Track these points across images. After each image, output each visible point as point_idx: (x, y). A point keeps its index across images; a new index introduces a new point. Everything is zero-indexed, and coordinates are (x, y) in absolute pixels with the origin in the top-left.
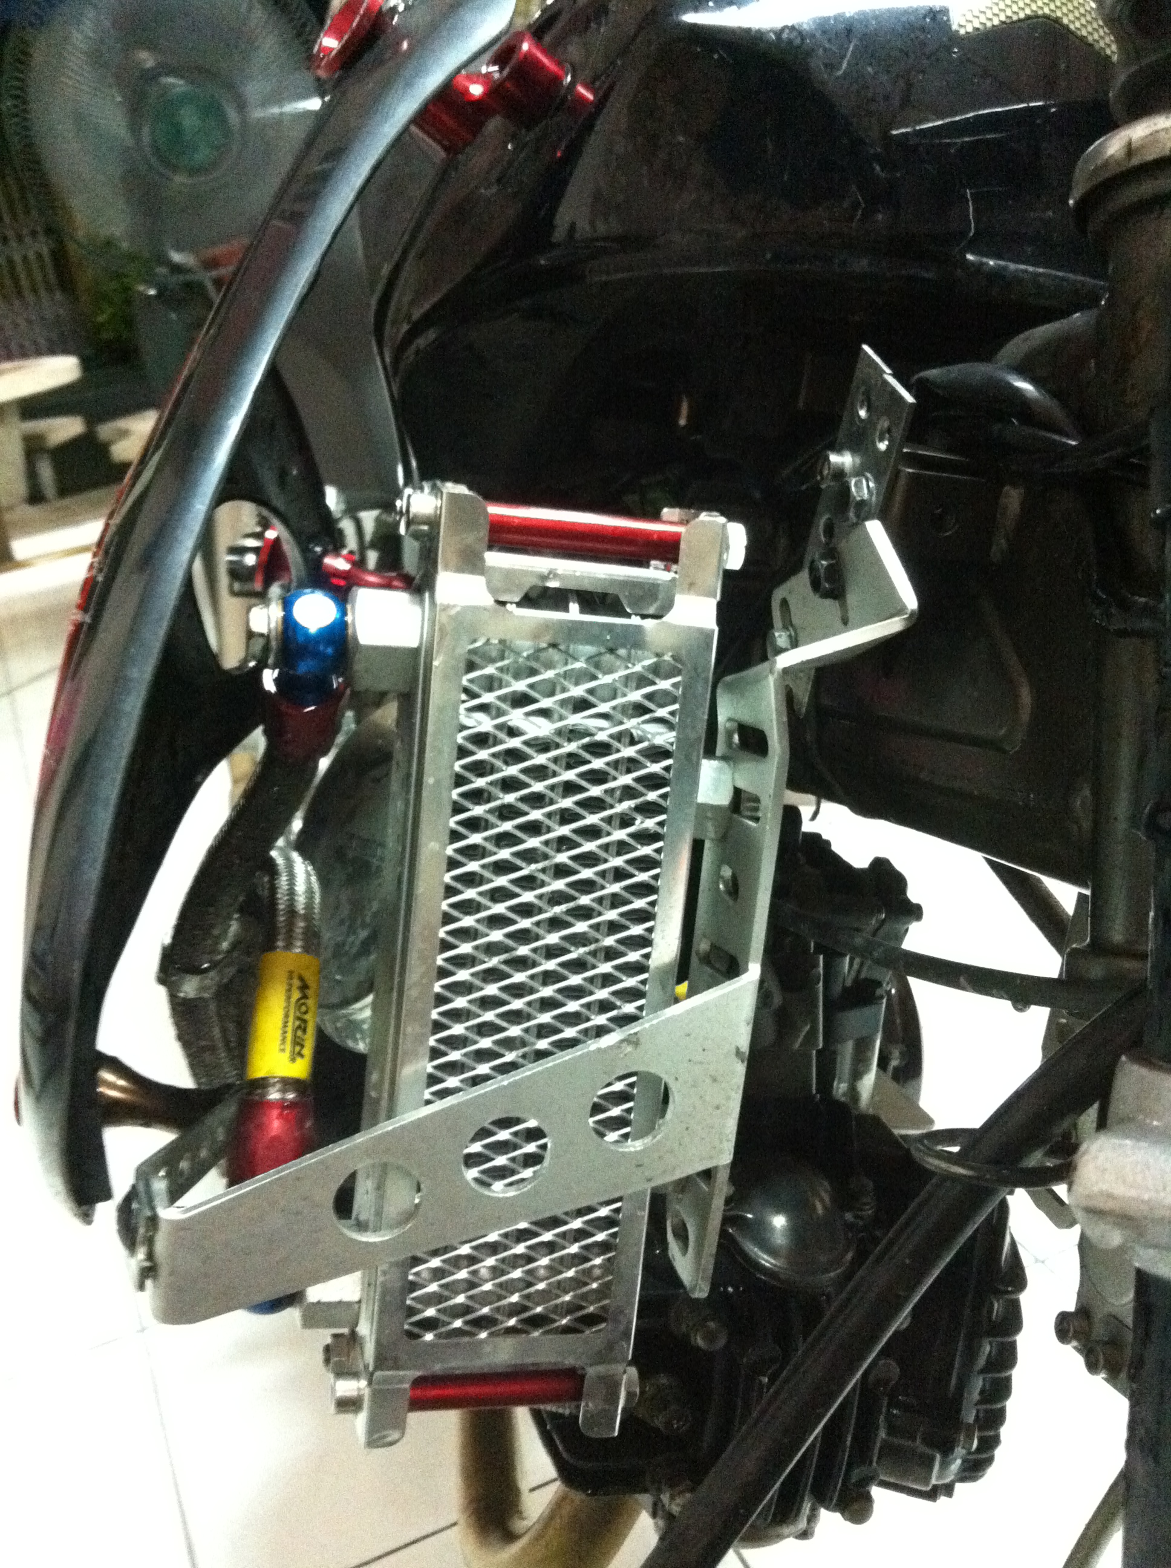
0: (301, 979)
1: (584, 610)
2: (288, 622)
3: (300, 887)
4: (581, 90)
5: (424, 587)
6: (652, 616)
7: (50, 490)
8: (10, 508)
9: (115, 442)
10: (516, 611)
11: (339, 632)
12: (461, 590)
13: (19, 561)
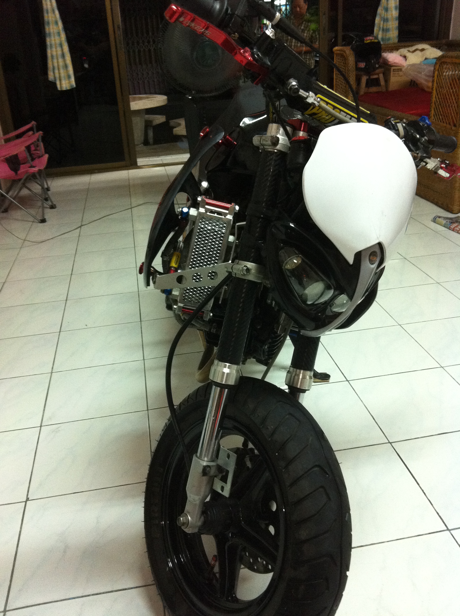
0: (178, 256)
1: (217, 215)
2: (182, 211)
3: (181, 245)
4: (235, 142)
5: (198, 209)
6: (225, 217)
7: (151, 141)
8: (138, 145)
9: (175, 127)
10: (208, 213)
11: (188, 213)
12: (202, 210)
13: (139, 166)
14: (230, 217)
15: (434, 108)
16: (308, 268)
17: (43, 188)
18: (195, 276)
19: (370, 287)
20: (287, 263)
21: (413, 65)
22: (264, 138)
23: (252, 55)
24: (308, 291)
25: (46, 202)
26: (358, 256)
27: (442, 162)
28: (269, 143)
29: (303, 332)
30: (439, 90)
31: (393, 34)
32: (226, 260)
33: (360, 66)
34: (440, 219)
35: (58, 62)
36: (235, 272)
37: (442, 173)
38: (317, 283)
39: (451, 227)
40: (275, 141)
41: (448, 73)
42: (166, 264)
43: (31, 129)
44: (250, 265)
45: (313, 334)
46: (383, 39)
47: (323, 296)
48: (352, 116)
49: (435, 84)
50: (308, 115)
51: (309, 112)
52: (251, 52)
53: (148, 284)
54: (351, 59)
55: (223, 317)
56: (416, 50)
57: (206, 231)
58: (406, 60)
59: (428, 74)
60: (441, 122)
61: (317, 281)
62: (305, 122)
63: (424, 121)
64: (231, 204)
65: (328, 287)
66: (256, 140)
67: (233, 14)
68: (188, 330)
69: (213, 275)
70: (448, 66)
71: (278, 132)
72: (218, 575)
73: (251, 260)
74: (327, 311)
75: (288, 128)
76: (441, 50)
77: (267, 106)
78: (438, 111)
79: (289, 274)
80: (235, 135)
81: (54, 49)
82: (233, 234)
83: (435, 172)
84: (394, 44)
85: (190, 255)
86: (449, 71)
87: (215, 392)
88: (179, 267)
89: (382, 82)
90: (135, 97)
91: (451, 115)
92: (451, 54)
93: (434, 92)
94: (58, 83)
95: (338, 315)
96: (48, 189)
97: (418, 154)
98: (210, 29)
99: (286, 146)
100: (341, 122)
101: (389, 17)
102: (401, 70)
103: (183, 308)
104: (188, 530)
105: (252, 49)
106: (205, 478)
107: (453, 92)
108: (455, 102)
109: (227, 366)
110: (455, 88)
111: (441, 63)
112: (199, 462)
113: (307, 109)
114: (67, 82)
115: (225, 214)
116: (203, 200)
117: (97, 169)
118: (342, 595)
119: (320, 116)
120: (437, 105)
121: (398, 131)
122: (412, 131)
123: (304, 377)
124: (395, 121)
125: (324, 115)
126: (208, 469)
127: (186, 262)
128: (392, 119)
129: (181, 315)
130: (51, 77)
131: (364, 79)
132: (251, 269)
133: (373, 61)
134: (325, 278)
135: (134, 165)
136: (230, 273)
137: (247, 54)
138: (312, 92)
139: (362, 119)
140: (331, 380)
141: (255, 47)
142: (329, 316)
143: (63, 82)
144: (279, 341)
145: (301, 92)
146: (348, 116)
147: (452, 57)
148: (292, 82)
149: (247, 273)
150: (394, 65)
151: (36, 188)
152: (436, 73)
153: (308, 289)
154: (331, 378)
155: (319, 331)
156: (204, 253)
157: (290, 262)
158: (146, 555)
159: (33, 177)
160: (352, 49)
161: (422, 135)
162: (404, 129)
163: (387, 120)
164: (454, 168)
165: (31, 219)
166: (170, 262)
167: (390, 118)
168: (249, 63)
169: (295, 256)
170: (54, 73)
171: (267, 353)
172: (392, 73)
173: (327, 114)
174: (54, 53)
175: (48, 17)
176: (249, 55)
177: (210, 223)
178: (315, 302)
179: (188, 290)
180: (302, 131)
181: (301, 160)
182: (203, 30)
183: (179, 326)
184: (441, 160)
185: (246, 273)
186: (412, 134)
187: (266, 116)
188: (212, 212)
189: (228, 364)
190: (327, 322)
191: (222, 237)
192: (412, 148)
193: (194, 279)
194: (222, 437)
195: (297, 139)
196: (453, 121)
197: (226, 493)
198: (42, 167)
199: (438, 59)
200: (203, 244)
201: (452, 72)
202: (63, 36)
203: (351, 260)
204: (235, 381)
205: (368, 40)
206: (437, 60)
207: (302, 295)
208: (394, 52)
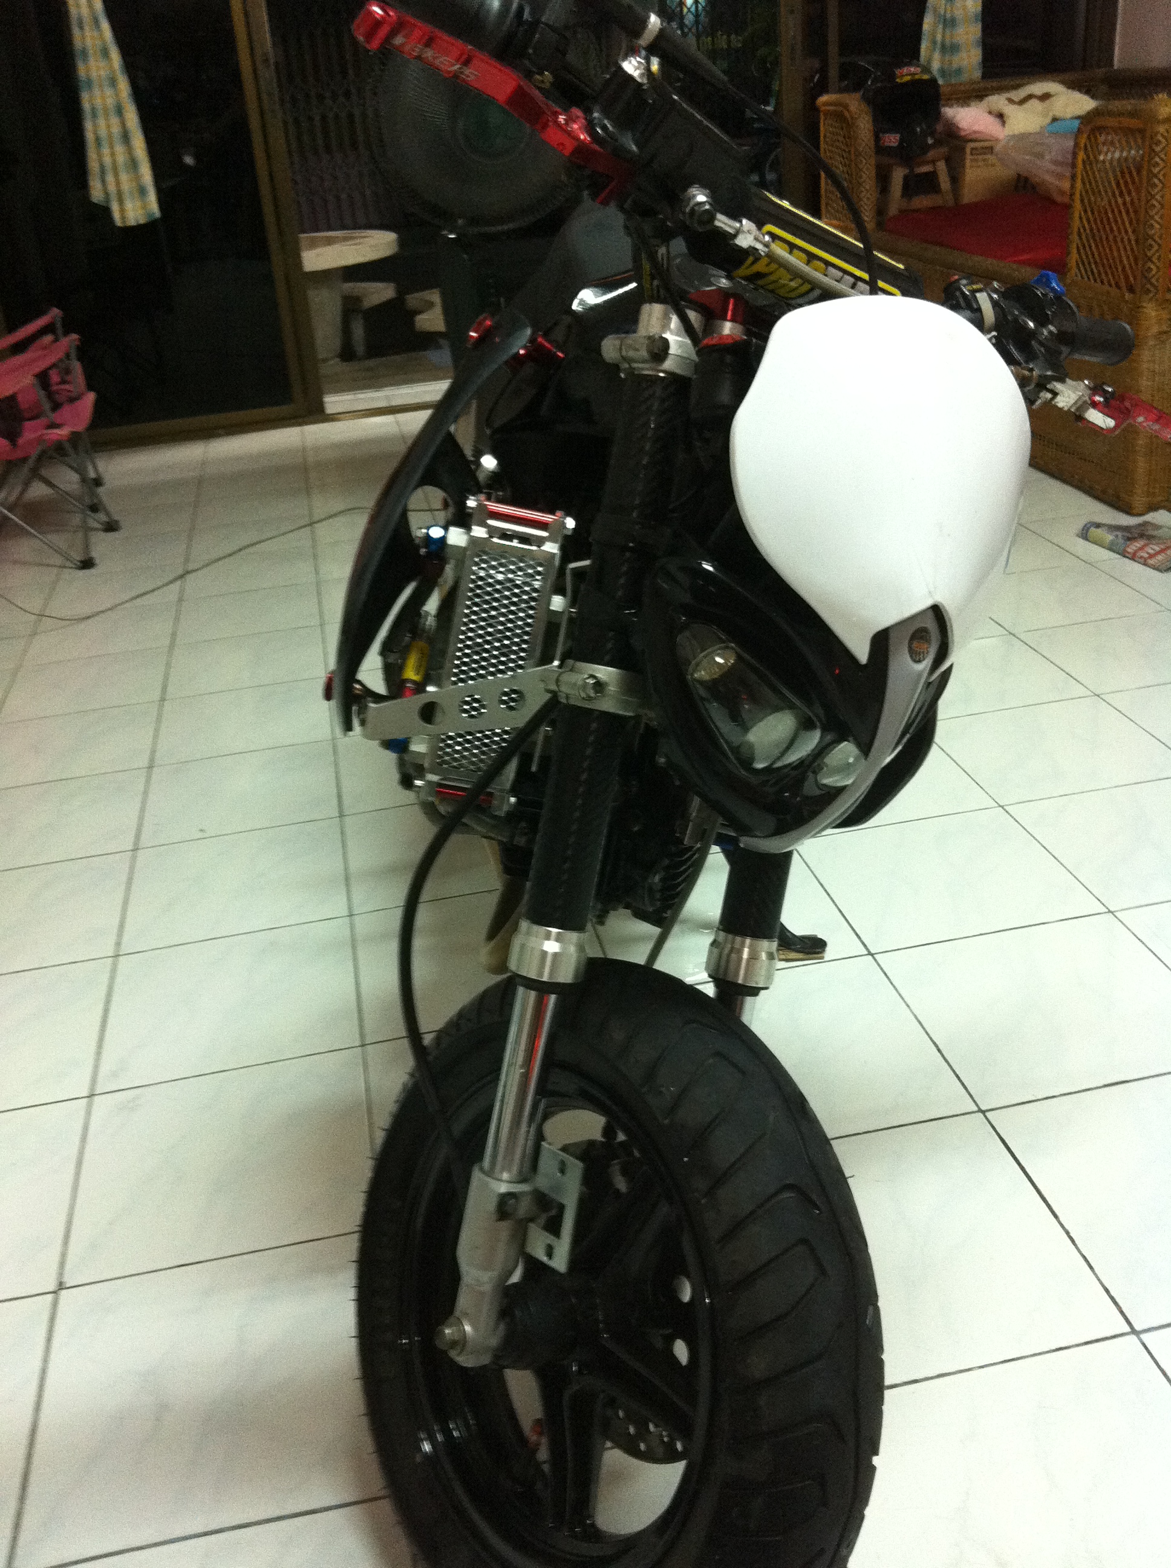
0: (422, 650)
1: (518, 542)
2: (428, 534)
3: (430, 623)
4: (559, 354)
5: (468, 529)
6: (539, 547)
7: (360, 348)
8: (325, 360)
9: (420, 312)
10: (495, 540)
11: (443, 539)
12: (479, 532)
13: (328, 415)
14: (551, 548)
15: (1078, 247)
16: (753, 678)
17: (84, 480)
18: (467, 703)
19: (913, 721)
20: (697, 665)
21: (1022, 137)
22: (630, 342)
23: (590, 128)
24: (752, 737)
25: (92, 515)
26: (881, 641)
27: (1096, 389)
28: (644, 353)
29: (745, 842)
30: (1089, 200)
31: (970, 59)
32: (545, 659)
33: (887, 144)
34: (1099, 531)
35: (113, 154)
36: (568, 692)
37: (1096, 417)
38: (778, 715)
39: (1129, 550)
40: (659, 351)
41: (1111, 154)
42: (392, 672)
43: (48, 329)
44: (605, 672)
45: (772, 846)
46: (943, 72)
47: (796, 745)
48: (858, 279)
49: (1079, 184)
50: (746, 278)
51: (743, 271)
52: (586, 119)
53: (348, 727)
54: (864, 125)
55: (540, 805)
56: (1030, 97)
57: (490, 585)
58: (1004, 123)
59: (1060, 158)
60: (1095, 281)
61: (777, 709)
62: (736, 296)
63: (1047, 284)
64: (554, 514)
65: (806, 725)
66: (610, 348)
67: (535, 24)
68: (456, 839)
69: (513, 700)
70: (1109, 137)
71: (665, 326)
72: (546, 1468)
73: (607, 658)
74: (806, 784)
75: (692, 315)
76: (1093, 97)
77: (636, 259)
78: (1086, 253)
79: (702, 692)
80: (559, 334)
81: (102, 122)
82: (560, 590)
83: (1077, 416)
84: (974, 83)
85: (451, 648)
86: (1112, 149)
87: (524, 1001)
88: (427, 680)
89: (944, 182)
90: (317, 238)
91: (1121, 261)
92: (1117, 105)
93: (1078, 205)
94: (115, 207)
95: (834, 794)
96: (98, 482)
97: (1031, 370)
98: (475, 62)
99: (688, 361)
100: (828, 295)
101: (958, 13)
102: (991, 150)
103: (440, 785)
104: (465, 1360)
105: (588, 111)
106: (505, 1226)
107: (1124, 204)
108: (1130, 230)
109: (553, 936)
110: (1129, 193)
111: (1093, 131)
112: (487, 1184)
113: (740, 263)
114: (139, 204)
115: (540, 541)
116: (480, 506)
117: (224, 427)
118: (862, 1518)
119: (774, 282)
120: (1084, 237)
121: (978, 314)
122: (1017, 313)
123: (754, 957)
124: (969, 288)
125: (784, 279)
126: (512, 1201)
127: (441, 668)
128: (964, 282)
129: (437, 803)
130: (96, 194)
131: (898, 175)
132: (606, 684)
133: (918, 129)
134: (798, 703)
135: (316, 413)
136: (555, 695)
137: (575, 126)
138: (750, 219)
139: (881, 284)
140: (829, 953)
141: (597, 107)
142: (812, 797)
143: (129, 205)
144: (690, 863)
145: (720, 221)
146: (847, 277)
147: (1120, 114)
148: (694, 196)
149: (596, 692)
150: (974, 136)
151: (67, 479)
152: (1081, 155)
153: (755, 729)
154: (828, 949)
155: (786, 837)
156: (488, 642)
157: (705, 663)
158: (364, 1422)
159: (58, 452)
160: (865, 99)
161: (1042, 322)
162: (994, 307)
163: (951, 284)
164: (1127, 404)
165: (58, 560)
166: (401, 668)
167: (957, 281)
168: (581, 149)
169: (718, 646)
170: (103, 181)
171: (658, 896)
172: (968, 157)
173: (789, 277)
174: (103, 132)
175: (83, 38)
176: (580, 128)
177: (502, 565)
178: (774, 762)
179: (451, 738)
180: (730, 321)
181: (725, 397)
182: (458, 66)
183: (429, 831)
184: (1092, 385)
185: (593, 695)
186: (1016, 320)
187: (633, 285)
188: (505, 535)
189: (554, 930)
190: (805, 813)
191: (533, 599)
192: (1016, 354)
193: (466, 711)
194: (546, 1117)
195: (714, 342)
196: (1127, 278)
197: (560, 1263)
198: (81, 427)
199: (1086, 119)
200: (484, 620)
201: (1122, 152)
202: (124, 86)
203: (862, 652)
204: (576, 976)
205: (907, 75)
206: (1082, 123)
207: (739, 747)
208: (973, 104)
